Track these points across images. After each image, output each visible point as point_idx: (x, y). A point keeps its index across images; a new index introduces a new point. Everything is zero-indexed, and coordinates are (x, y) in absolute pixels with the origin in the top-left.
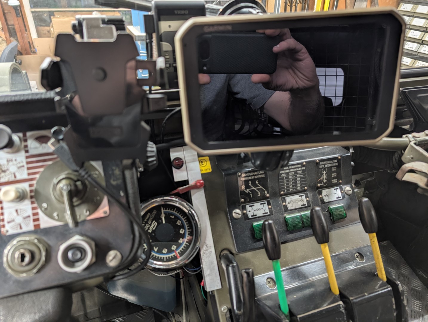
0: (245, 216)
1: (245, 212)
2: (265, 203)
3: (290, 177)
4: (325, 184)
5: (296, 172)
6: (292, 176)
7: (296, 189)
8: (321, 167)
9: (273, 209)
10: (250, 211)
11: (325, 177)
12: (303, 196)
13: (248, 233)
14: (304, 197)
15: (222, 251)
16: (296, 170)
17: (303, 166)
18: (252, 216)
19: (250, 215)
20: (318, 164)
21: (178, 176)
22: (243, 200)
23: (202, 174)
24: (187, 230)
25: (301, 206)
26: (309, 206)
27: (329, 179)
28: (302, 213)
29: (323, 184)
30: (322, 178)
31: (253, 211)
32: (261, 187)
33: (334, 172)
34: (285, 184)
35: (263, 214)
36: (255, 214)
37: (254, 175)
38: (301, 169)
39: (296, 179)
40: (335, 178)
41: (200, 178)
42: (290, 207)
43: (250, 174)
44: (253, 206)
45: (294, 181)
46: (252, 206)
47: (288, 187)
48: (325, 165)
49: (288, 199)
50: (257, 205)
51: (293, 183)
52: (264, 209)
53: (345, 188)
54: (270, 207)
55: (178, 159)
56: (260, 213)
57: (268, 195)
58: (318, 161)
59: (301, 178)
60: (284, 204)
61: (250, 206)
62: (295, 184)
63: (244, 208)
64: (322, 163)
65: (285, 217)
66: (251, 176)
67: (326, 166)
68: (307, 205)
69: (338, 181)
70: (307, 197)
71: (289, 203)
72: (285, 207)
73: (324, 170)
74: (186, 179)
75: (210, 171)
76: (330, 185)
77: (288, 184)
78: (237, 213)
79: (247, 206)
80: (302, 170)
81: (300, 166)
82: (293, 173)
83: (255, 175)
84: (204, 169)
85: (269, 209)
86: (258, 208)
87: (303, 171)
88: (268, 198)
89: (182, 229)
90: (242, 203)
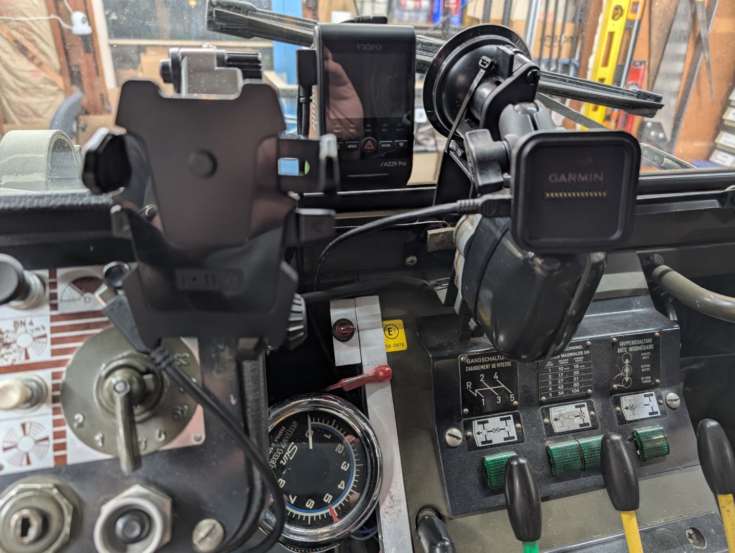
0: (470, 442)
1: (469, 433)
2: (509, 418)
3: (561, 369)
4: (627, 384)
5: (571, 360)
6: (564, 367)
7: (571, 393)
8: (620, 351)
9: (524, 431)
10: (479, 433)
11: (627, 370)
12: (584, 406)
13: (474, 477)
14: (585, 409)
15: (421, 510)
16: (571, 354)
17: (587, 347)
18: (483, 443)
19: (479, 440)
20: (615, 345)
21: (344, 354)
22: (466, 410)
23: (388, 354)
24: (355, 465)
25: (578, 427)
26: (595, 428)
27: (636, 374)
28: (583, 441)
29: (623, 386)
30: (621, 374)
31: (485, 432)
32: (503, 386)
33: (645, 362)
34: (550, 383)
35: (505, 439)
36: (488, 439)
37: (490, 363)
38: (582, 353)
39: (572, 373)
40: (646, 374)
41: (383, 360)
42: (558, 427)
43: (484, 360)
44: (487, 422)
45: (567, 377)
46: (483, 423)
47: (555, 388)
48: (628, 346)
49: (555, 411)
50: (494, 422)
51: (564, 382)
52: (507, 429)
53: (666, 395)
54: (518, 425)
55: (344, 322)
56: (498, 438)
57: (516, 402)
58: (615, 339)
59: (581, 371)
60: (546, 420)
61: (479, 423)
62: (569, 383)
63: (468, 426)
64: (622, 344)
65: (547, 448)
66: (486, 363)
67: (631, 349)
68: (591, 426)
69: (652, 379)
70: (591, 408)
71: (556, 420)
72: (549, 427)
73: (627, 356)
74: (359, 362)
75: (405, 348)
76: (636, 388)
77: (555, 382)
78: (454, 436)
79: (475, 423)
80: (583, 355)
81: (580, 347)
82: (566, 362)
83: (493, 362)
84: (392, 345)
85: (517, 429)
86: (496, 427)
87: (586, 357)
88: (515, 407)
89: (345, 462)
90: (465, 415)
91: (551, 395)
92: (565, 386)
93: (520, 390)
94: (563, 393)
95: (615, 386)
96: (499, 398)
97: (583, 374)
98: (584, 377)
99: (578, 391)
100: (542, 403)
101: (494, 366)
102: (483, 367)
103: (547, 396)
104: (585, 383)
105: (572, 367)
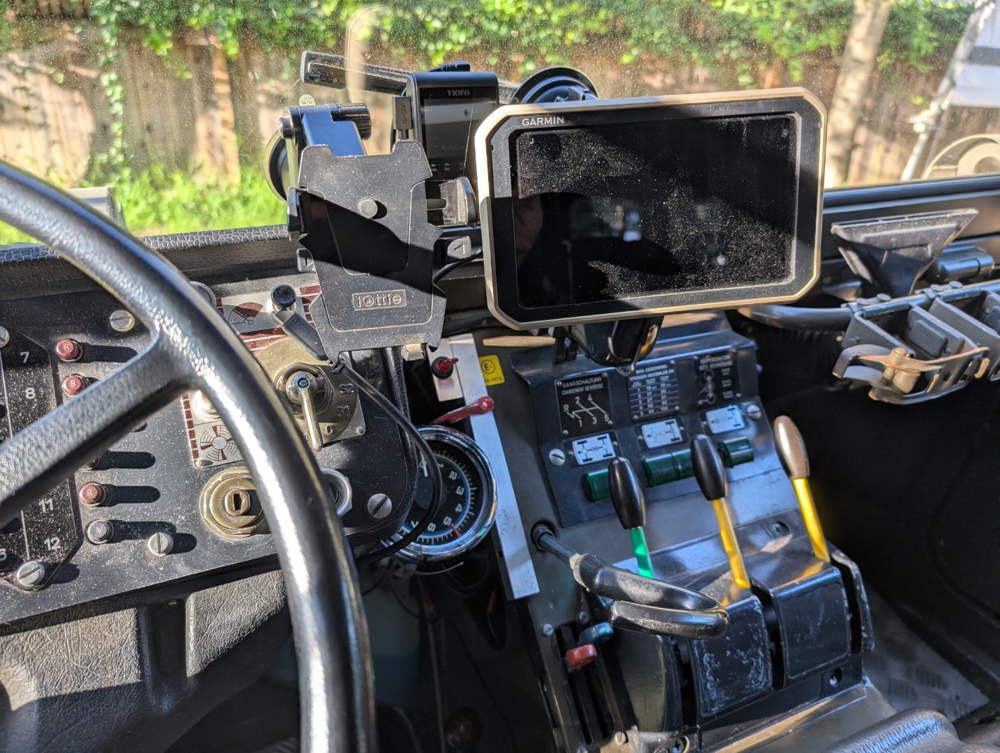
0: (571, 461)
1: (571, 453)
2: (605, 437)
3: (649, 388)
4: (711, 400)
5: (658, 379)
6: (652, 386)
7: (660, 410)
8: (701, 368)
9: (621, 448)
10: (579, 452)
11: (710, 386)
12: (673, 422)
14: (675, 426)
16: (658, 374)
17: (670, 366)
18: (584, 461)
19: (580, 459)
20: (697, 363)
21: (445, 392)
22: (566, 432)
23: (488, 388)
24: (469, 489)
25: (670, 442)
26: (685, 441)
27: (719, 390)
28: (675, 454)
29: (707, 401)
30: (705, 390)
31: (585, 451)
32: (597, 407)
33: (726, 378)
34: (640, 402)
35: (605, 456)
36: (589, 457)
37: (584, 385)
38: (666, 372)
39: (659, 392)
40: (728, 389)
41: (485, 394)
43: (578, 383)
44: (586, 442)
45: (655, 395)
46: (582, 443)
47: (645, 407)
48: (709, 364)
49: (647, 429)
50: (592, 441)
51: (653, 400)
52: (605, 447)
53: (748, 406)
54: (616, 443)
56: (597, 456)
57: (611, 422)
58: (696, 358)
59: (668, 389)
60: (640, 437)
61: (579, 443)
62: (657, 403)
63: (568, 447)
64: (703, 361)
65: (643, 463)
66: (580, 386)
67: (712, 366)
68: (681, 440)
69: (734, 394)
70: (680, 424)
71: (649, 436)
72: (643, 443)
73: (708, 373)
74: (461, 396)
75: (503, 381)
76: (721, 403)
77: (645, 401)
78: (557, 455)
79: (575, 443)
80: (669, 374)
81: (664, 367)
82: (653, 381)
83: (587, 385)
84: (490, 379)
85: (614, 446)
86: (594, 446)
87: (671, 376)
88: (610, 427)
89: (459, 487)
90: (565, 436)
91: (642, 413)
92: (655, 405)
93: (613, 411)
94: (653, 411)
95: (700, 402)
96: (595, 419)
97: (670, 392)
98: (672, 395)
99: (666, 408)
100: (634, 422)
101: (587, 389)
102: (577, 390)
103: (638, 414)
104: (673, 401)
105: (659, 386)
